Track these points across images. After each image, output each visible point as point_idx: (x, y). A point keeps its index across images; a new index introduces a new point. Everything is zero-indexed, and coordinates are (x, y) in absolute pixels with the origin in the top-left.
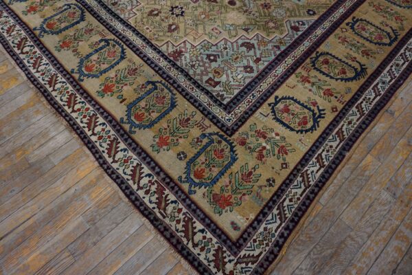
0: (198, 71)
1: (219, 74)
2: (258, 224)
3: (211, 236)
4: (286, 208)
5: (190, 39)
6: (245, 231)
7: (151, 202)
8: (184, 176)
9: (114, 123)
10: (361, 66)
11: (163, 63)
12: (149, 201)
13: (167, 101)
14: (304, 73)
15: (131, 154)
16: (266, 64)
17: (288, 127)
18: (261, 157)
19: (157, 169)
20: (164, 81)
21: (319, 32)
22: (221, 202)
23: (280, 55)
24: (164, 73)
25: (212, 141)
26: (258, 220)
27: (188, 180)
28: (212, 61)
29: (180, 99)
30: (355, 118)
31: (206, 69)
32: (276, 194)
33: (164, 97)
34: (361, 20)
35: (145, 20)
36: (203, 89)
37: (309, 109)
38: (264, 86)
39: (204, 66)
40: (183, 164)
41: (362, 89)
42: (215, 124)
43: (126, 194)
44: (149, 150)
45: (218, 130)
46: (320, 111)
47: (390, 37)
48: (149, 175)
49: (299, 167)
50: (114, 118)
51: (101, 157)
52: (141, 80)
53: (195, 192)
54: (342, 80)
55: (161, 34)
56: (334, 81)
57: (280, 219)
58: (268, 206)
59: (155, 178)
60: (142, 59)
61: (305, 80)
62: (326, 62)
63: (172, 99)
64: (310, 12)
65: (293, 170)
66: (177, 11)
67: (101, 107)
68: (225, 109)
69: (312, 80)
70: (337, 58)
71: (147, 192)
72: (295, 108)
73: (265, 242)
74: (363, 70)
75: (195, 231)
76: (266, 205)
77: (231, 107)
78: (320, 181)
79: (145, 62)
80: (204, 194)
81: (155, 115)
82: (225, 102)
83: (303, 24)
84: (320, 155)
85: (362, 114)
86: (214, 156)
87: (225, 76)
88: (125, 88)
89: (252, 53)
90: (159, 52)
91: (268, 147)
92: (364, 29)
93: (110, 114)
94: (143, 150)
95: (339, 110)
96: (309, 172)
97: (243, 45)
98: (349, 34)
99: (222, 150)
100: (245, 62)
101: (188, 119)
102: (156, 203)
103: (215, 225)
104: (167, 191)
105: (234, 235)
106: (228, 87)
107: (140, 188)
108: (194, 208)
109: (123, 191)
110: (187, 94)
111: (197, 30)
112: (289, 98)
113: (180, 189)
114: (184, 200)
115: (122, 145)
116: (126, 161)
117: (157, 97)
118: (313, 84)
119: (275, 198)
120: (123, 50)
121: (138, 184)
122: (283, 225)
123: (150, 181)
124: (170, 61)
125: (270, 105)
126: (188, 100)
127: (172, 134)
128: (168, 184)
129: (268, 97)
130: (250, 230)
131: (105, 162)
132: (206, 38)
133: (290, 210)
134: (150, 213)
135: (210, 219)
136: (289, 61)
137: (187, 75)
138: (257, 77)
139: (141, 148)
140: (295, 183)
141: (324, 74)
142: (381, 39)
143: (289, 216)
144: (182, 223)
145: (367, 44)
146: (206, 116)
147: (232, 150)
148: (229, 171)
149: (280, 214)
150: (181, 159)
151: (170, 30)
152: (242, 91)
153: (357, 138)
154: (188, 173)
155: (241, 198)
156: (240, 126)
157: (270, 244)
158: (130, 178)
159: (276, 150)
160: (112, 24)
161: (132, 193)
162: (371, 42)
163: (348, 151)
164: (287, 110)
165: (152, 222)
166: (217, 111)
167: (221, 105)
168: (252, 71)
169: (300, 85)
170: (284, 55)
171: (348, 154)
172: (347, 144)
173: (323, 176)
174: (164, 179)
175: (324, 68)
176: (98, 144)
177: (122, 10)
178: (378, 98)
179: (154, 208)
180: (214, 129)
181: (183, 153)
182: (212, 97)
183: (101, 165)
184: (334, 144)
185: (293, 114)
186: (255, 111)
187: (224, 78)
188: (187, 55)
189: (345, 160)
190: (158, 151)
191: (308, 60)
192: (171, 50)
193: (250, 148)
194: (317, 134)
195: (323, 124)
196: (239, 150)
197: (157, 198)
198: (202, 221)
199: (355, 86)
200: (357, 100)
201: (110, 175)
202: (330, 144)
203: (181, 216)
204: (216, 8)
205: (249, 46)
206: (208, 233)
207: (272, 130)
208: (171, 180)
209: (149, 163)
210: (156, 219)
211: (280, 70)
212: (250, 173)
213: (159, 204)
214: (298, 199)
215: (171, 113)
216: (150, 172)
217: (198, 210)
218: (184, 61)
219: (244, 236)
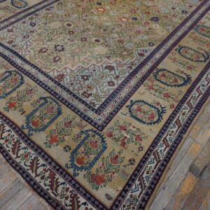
0: (76, 88)
1: (91, 88)
2: (126, 193)
3: (92, 207)
4: (145, 179)
5: (69, 66)
6: (117, 199)
7: (45, 185)
8: (69, 163)
9: (17, 129)
10: (187, 76)
11: (50, 84)
12: (44, 184)
13: (55, 110)
14: (150, 84)
15: (30, 150)
16: (123, 79)
17: (141, 121)
18: (123, 144)
19: (50, 160)
20: (52, 96)
21: (158, 56)
22: (97, 180)
23: (132, 73)
24: (52, 91)
25: (88, 136)
26: (125, 190)
27: (73, 166)
28: (85, 80)
29: (64, 109)
30: (187, 111)
31: (81, 86)
32: (136, 169)
33: (53, 108)
34: (185, 47)
35: (37, 56)
36: (80, 100)
37: (155, 108)
38: (123, 94)
39: (80, 83)
40: (68, 154)
41: (189, 91)
42: (90, 123)
43: (27, 181)
44: (43, 147)
45: (93, 127)
46: (162, 108)
47: (204, 57)
48: (44, 165)
49: (151, 148)
50: (17, 126)
51: (7, 155)
52: (36, 97)
53: (78, 174)
54: (175, 86)
55: (49, 64)
56: (170, 87)
57: (141, 188)
58: (132, 179)
59: (48, 167)
60: (36, 82)
61: (151, 88)
62: (164, 75)
63: (58, 109)
64: (151, 44)
65: (147, 151)
66: (59, 48)
67: (7, 119)
68: (96, 112)
69: (155, 88)
70: (171, 72)
71: (42, 178)
72: (145, 108)
73: (132, 206)
74: (189, 79)
75: (80, 204)
76: (130, 179)
77: (100, 111)
78: (167, 157)
79: (38, 84)
80: (85, 175)
81: (46, 121)
82: (96, 108)
83: (147, 51)
84: (165, 138)
85: (191, 107)
86: (90, 146)
87: (95, 90)
88: (24, 103)
89: (113, 72)
90: (48, 76)
91: (128, 137)
92: (186, 52)
93: (14, 123)
94: (39, 147)
95: (175, 106)
96: (159, 151)
97: (106, 68)
98: (178, 56)
99: (96, 142)
100: (109, 79)
101: (71, 122)
102: (49, 185)
103: (94, 198)
104: (57, 176)
105: (108, 204)
106: (97, 97)
107: (37, 175)
108: (78, 187)
109: (25, 178)
110: (69, 104)
111: (74, 59)
112: (140, 101)
113: (67, 173)
114: (70, 181)
115: (23, 145)
116: (26, 156)
117: (48, 108)
118: (156, 90)
119: (136, 172)
120: (22, 77)
121: (36, 173)
122: (144, 192)
123: (44, 170)
124: (56, 82)
125: (127, 107)
126: (70, 108)
127: (60, 133)
128: (58, 170)
129: (126, 101)
130: (120, 198)
131: (10, 158)
132: (81, 64)
133: (148, 181)
134: (45, 194)
135: (90, 194)
136: (139, 76)
137: (68, 91)
138: (117, 89)
139: (37, 146)
140: (150, 160)
141: (163, 83)
142: (198, 58)
143: (147, 185)
144: (70, 199)
145: (190, 62)
146: (83, 118)
147: (103, 141)
148: (101, 157)
149: (140, 184)
150: (66, 151)
151: (55, 61)
152: (108, 99)
153: (190, 124)
154: (72, 161)
155: (111, 176)
156: (107, 124)
157: (136, 207)
158: (29, 168)
159: (134, 138)
160: (14, 60)
161: (31, 180)
162: (192, 60)
163: (185, 133)
164: (139, 110)
165: (47, 200)
166: (91, 114)
167: (93, 110)
168: (114, 85)
169: (147, 92)
170: (135, 72)
171: (184, 136)
172: (183, 129)
173: (168, 153)
174: (55, 167)
175: (163, 79)
176: (5, 146)
177: (20, 49)
178: (201, 96)
179: (48, 189)
180: (90, 127)
181: (68, 146)
182: (86, 105)
183: (8, 161)
184: (175, 130)
185: (144, 112)
186: (117, 112)
187: (94, 91)
188: (68, 77)
189: (183, 141)
190: (50, 147)
191: (152, 75)
192: (56, 74)
193: (115, 138)
194: (162, 124)
195: (165, 117)
196: (108, 140)
197: (50, 182)
198: (84, 196)
199: (184, 89)
200: (186, 98)
201: (14, 168)
202: (172, 130)
203: (69, 194)
204: (87, 45)
205: (111, 68)
206: (89, 205)
207: (130, 124)
208: (60, 167)
209: (43, 156)
210: (50, 198)
211: (133, 82)
212: (117, 156)
213: (51, 186)
214: (153, 171)
215: (58, 119)
216: (44, 163)
217: (81, 188)
218: (66, 81)
219: (116, 203)
